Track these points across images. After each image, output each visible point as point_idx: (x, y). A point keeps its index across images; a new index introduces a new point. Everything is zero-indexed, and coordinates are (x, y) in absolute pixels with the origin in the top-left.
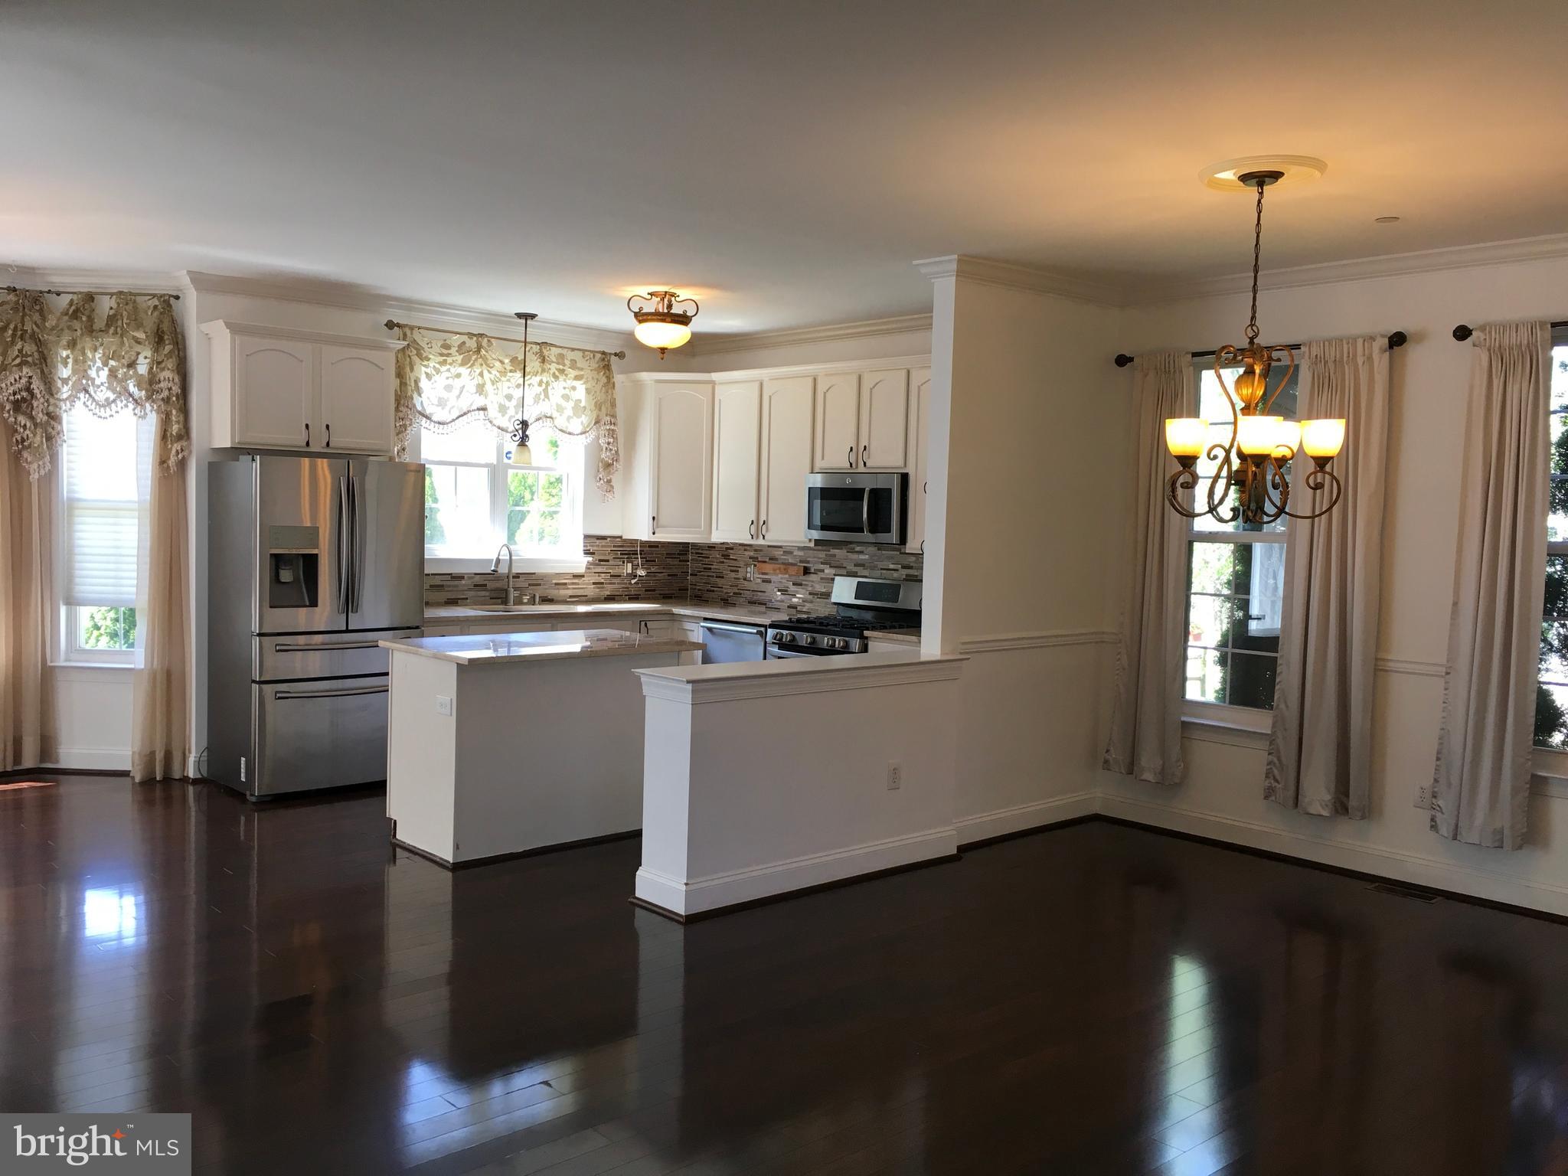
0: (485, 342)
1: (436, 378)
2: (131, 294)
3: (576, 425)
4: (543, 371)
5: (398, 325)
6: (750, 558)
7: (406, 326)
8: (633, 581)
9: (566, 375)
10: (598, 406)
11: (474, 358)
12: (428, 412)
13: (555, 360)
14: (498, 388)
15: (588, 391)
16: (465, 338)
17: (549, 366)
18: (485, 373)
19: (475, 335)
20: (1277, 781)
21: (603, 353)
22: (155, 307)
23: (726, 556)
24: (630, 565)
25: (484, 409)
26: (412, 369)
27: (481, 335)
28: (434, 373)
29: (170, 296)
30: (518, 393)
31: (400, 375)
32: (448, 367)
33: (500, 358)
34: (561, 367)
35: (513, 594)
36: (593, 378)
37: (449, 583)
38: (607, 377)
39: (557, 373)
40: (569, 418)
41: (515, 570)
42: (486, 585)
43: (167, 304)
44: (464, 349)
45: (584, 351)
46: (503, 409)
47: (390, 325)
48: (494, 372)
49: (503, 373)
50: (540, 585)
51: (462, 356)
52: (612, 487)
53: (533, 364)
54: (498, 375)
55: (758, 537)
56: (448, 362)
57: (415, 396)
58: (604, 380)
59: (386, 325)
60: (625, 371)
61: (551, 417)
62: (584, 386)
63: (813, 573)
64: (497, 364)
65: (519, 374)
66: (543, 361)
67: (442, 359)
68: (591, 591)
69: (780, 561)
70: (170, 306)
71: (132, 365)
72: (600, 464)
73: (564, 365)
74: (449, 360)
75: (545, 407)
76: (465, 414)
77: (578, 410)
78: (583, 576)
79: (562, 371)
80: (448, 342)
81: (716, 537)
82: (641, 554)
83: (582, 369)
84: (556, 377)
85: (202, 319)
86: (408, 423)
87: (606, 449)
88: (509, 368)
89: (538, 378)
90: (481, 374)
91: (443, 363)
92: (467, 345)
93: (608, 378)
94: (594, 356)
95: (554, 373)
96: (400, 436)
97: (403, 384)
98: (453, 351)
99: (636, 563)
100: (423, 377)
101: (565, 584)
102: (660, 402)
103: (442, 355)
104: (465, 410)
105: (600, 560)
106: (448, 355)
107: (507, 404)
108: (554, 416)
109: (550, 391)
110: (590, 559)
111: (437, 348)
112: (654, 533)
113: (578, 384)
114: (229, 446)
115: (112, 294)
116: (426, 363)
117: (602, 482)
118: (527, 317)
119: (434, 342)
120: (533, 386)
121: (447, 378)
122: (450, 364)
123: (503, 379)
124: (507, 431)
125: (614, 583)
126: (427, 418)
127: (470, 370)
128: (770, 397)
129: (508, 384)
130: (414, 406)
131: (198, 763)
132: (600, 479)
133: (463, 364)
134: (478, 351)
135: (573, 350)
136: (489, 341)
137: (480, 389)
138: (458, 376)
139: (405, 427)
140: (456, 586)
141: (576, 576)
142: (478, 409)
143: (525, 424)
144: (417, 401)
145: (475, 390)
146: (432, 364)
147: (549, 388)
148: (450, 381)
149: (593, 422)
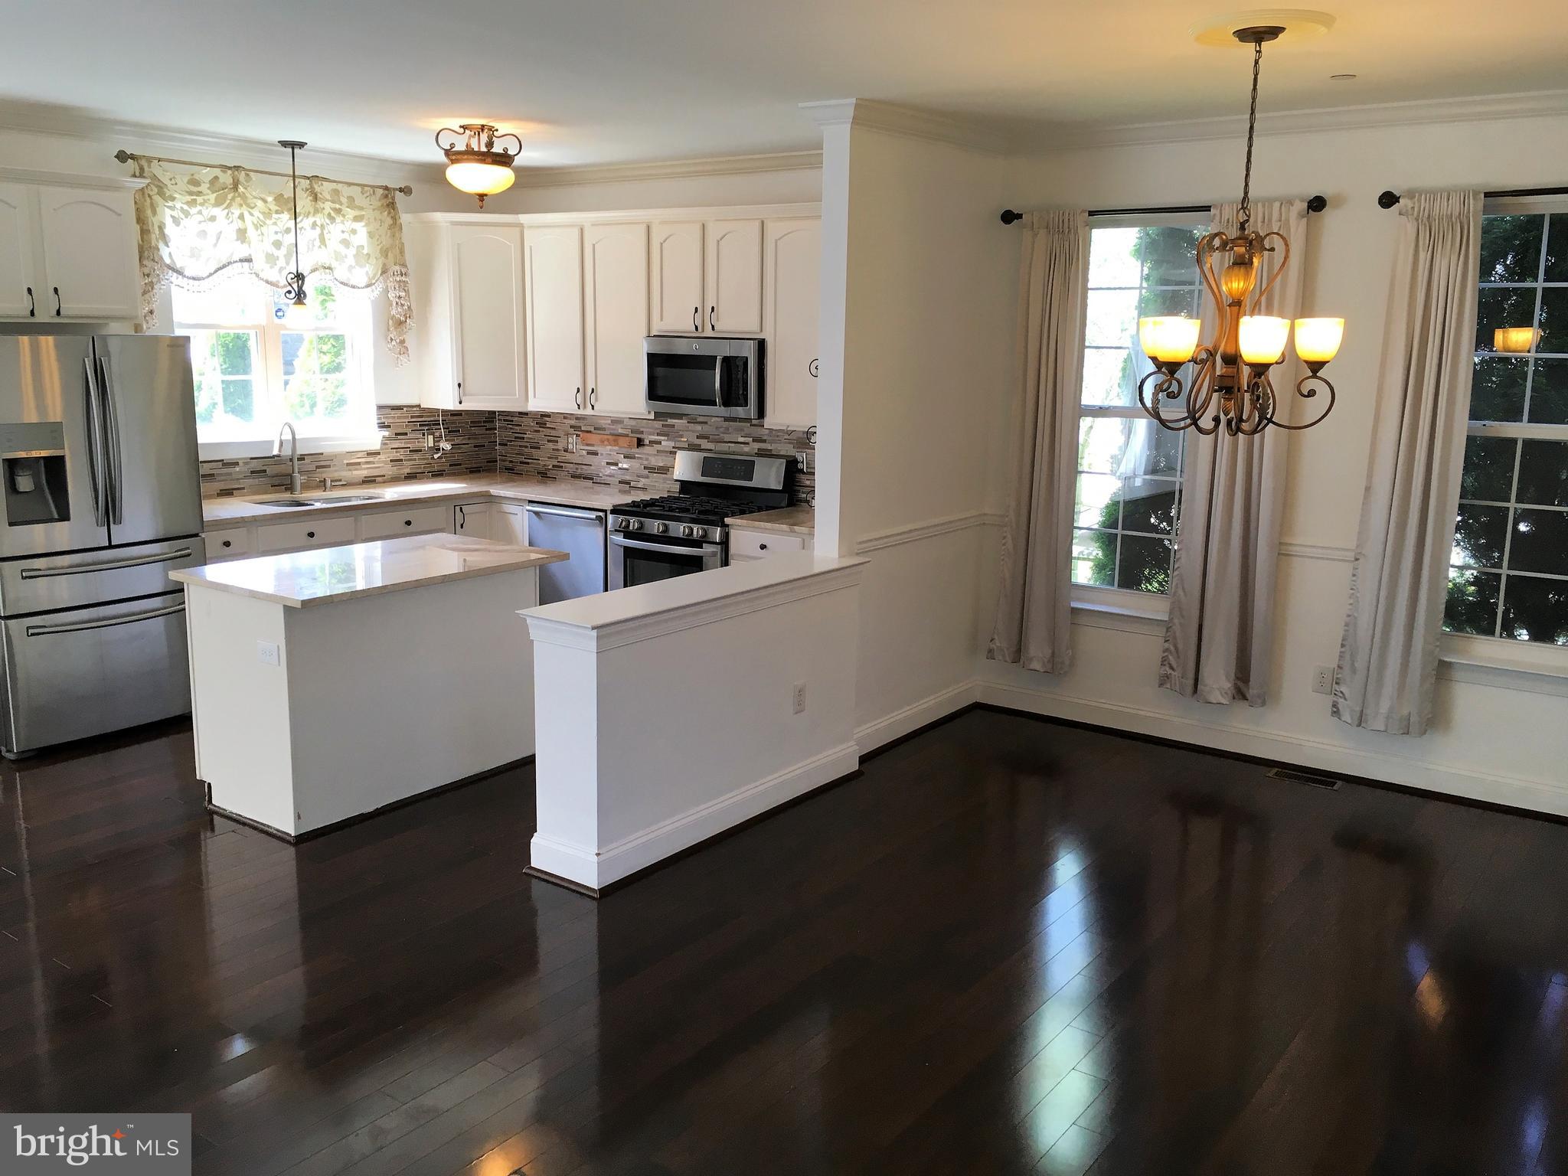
0: (242, 176)
1: (185, 222)
3: (360, 276)
4: (316, 211)
5: (133, 157)
6: (571, 427)
7: (142, 157)
8: (436, 456)
9: (344, 216)
10: (385, 253)
11: (230, 196)
12: (178, 266)
14: (263, 234)
15: (371, 235)
16: (217, 172)
17: (322, 205)
18: (246, 215)
19: (230, 168)
20: (1172, 668)
21: (386, 188)
23: (542, 425)
24: (431, 438)
25: (249, 260)
26: (154, 213)
27: (237, 168)
28: (182, 216)
30: (290, 239)
31: (140, 220)
32: (199, 208)
33: (263, 196)
35: (299, 479)
36: (375, 219)
37: (225, 470)
38: (392, 217)
39: (333, 214)
40: (351, 268)
41: (300, 451)
42: (265, 471)
44: (217, 186)
45: (363, 186)
46: (271, 259)
47: (122, 157)
48: (256, 212)
49: (268, 214)
50: (329, 466)
51: (215, 195)
52: (406, 348)
53: (304, 202)
54: (261, 217)
55: (585, 407)
56: (198, 202)
57: (161, 246)
58: (389, 221)
59: (117, 157)
60: (412, 210)
61: (330, 268)
62: (365, 229)
63: (647, 445)
64: (260, 203)
65: (290, 215)
66: (316, 199)
67: (189, 198)
68: (389, 470)
69: (607, 432)
72: (391, 322)
73: (341, 204)
74: (200, 199)
75: (323, 256)
76: (224, 266)
77: (360, 258)
78: (379, 453)
79: (338, 211)
80: (196, 177)
81: (534, 405)
82: (443, 424)
83: (361, 209)
84: (332, 219)
86: (154, 280)
87: (397, 303)
88: (274, 208)
89: (311, 219)
90: (241, 217)
91: (193, 203)
92: (221, 180)
93: (394, 219)
94: (374, 192)
95: (329, 214)
96: (147, 296)
97: (145, 232)
98: (204, 188)
99: (437, 434)
100: (168, 221)
101: (359, 464)
102: (458, 249)
103: (191, 193)
104: (224, 262)
105: (397, 434)
106: (199, 193)
107: (276, 253)
108: (333, 267)
109: (327, 236)
110: (386, 434)
111: (182, 182)
112: (460, 403)
113: (358, 226)
116: (170, 204)
117: (394, 343)
118: (294, 145)
119: (178, 176)
120: (305, 229)
121: (200, 222)
122: (202, 204)
123: (268, 222)
124: (278, 287)
125: (415, 460)
126: (179, 272)
127: (227, 211)
128: (594, 245)
129: (276, 228)
130: (161, 258)
132: (392, 339)
133: (218, 203)
134: (235, 187)
135: (350, 184)
136: (247, 175)
137: (242, 235)
138: (213, 219)
139: (151, 284)
140: (230, 474)
141: (370, 454)
142: (241, 261)
143: (300, 277)
144: (164, 252)
145: (235, 236)
146: (178, 205)
147: (325, 232)
148: (203, 226)
149: (380, 273)
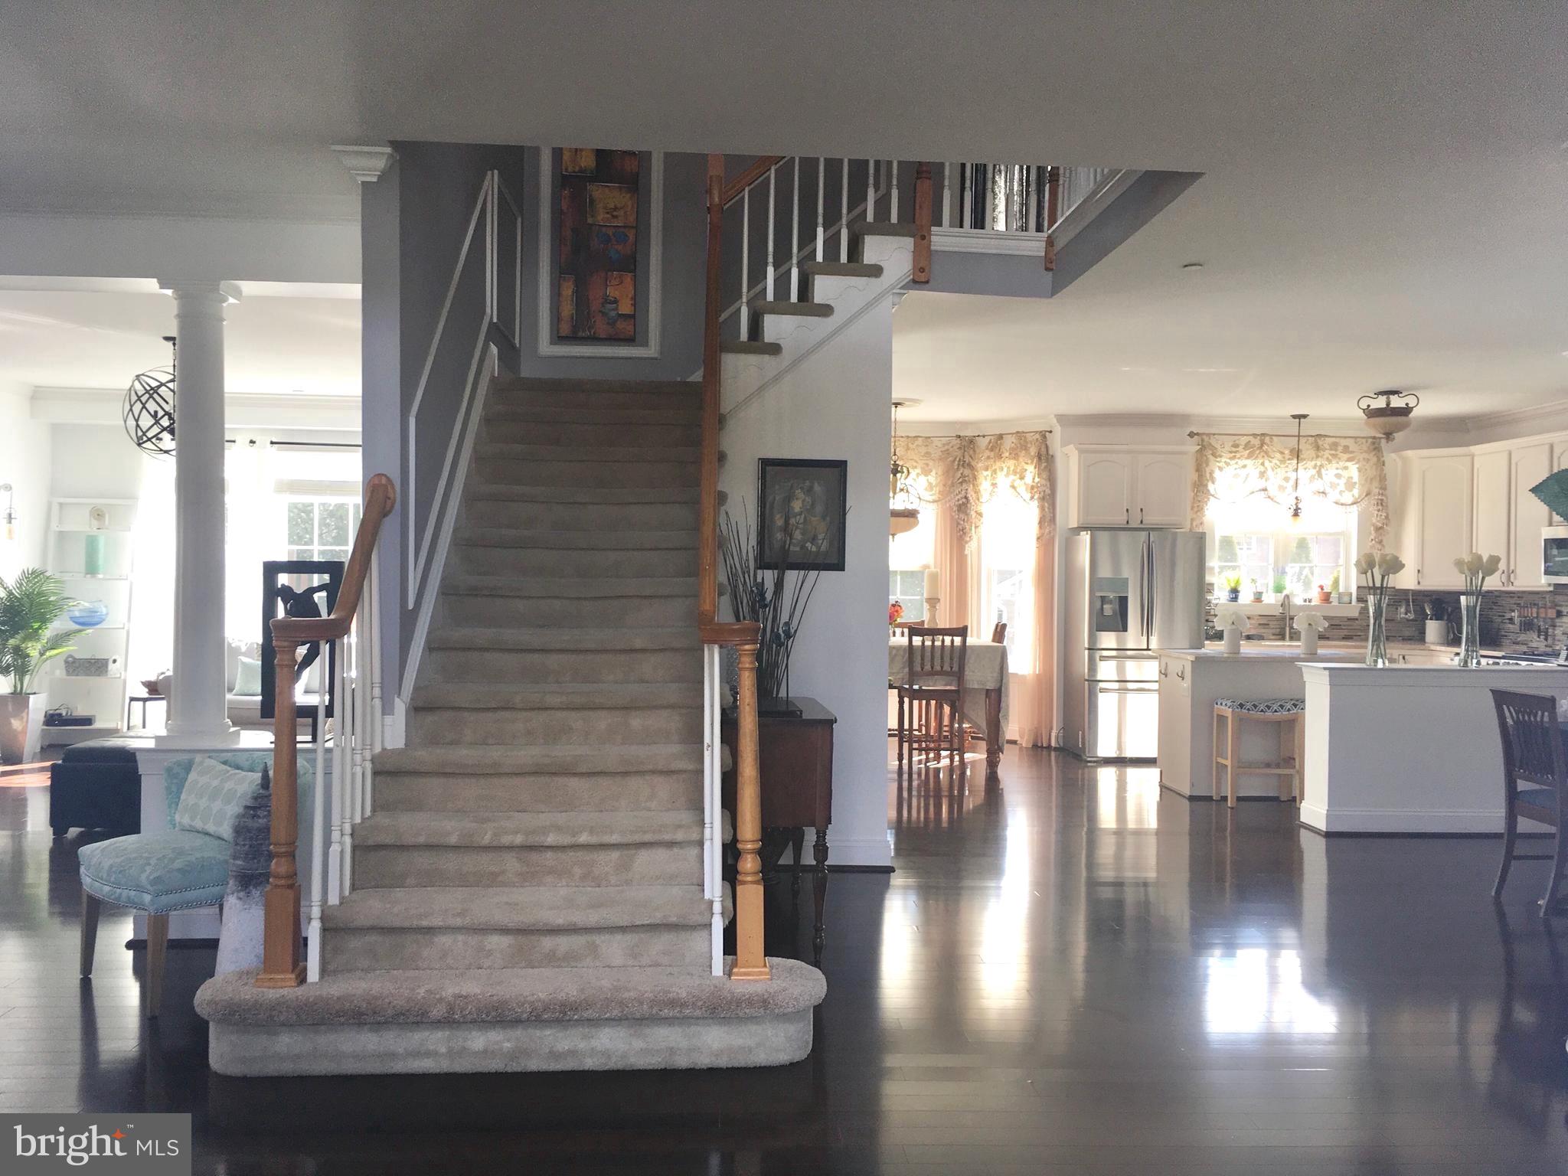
0: (1267, 439)
1: (1227, 469)
2: (1023, 432)
3: (1349, 497)
4: (1317, 457)
5: (1197, 434)
6: (1514, 604)
7: (1204, 434)
9: (1339, 459)
10: (1369, 481)
11: (1257, 452)
12: (1219, 495)
13: (1328, 447)
14: (1277, 473)
15: (1360, 470)
16: (1251, 438)
17: (1323, 453)
18: (1267, 463)
19: (1259, 435)
21: (1374, 438)
22: (1037, 439)
23: (1495, 603)
24: (1402, 611)
25: (1265, 490)
26: (1207, 465)
27: (1263, 435)
28: (1225, 466)
30: (1293, 475)
31: (1198, 470)
32: (1236, 460)
33: (1281, 450)
34: (1333, 452)
35: (1289, 632)
36: (1364, 459)
38: (1377, 457)
40: (1341, 492)
43: (1044, 436)
44: (1250, 446)
45: (1355, 438)
46: (1282, 489)
47: (1191, 435)
48: (1275, 461)
49: (1282, 461)
51: (1248, 452)
52: (1383, 546)
53: (1307, 450)
54: (1278, 463)
55: (1507, 585)
56: (1237, 457)
57: (1210, 484)
58: (1375, 459)
59: (1188, 435)
60: (1396, 451)
61: (1323, 493)
62: (1357, 466)
64: (1278, 455)
65: (1295, 461)
66: (1318, 448)
67: (1231, 455)
69: (1539, 606)
72: (1372, 528)
73: (1336, 450)
74: (1238, 455)
75: (1318, 485)
76: (1251, 494)
77: (1350, 485)
79: (1335, 456)
80: (1238, 442)
82: (1413, 602)
83: (1352, 452)
84: (1329, 461)
85: (1064, 444)
86: (1203, 504)
87: (1377, 515)
88: (1287, 457)
89: (1313, 463)
90: (1263, 464)
91: (1234, 457)
92: (1252, 443)
93: (1379, 458)
94: (1367, 442)
95: (1328, 458)
96: (1199, 514)
97: (1200, 476)
98: (1241, 448)
99: (1407, 609)
100: (1216, 470)
101: (1340, 625)
102: (1423, 475)
103: (1231, 452)
104: (1250, 491)
106: (1235, 452)
107: (1285, 484)
108: (1327, 492)
109: (1323, 473)
110: (1364, 605)
111: (1228, 447)
112: (1422, 583)
113: (1349, 464)
114: (1076, 526)
115: (1013, 434)
116: (1218, 459)
117: (1373, 542)
118: (1300, 417)
119: (1225, 443)
120: (1307, 469)
121: (1236, 469)
122: (1239, 458)
123: (1282, 466)
124: (1282, 506)
126: (1219, 499)
127: (1254, 461)
128: (1518, 463)
129: (1286, 469)
130: (1208, 491)
131: (1057, 738)
132: (1372, 540)
133: (1249, 457)
134: (1261, 447)
135: (1346, 438)
136: (1271, 438)
137: (1262, 474)
138: (1244, 466)
139: (1201, 507)
141: (1350, 619)
142: (1260, 490)
143: (1297, 499)
144: (1211, 487)
145: (1258, 475)
146: (1223, 460)
147: (1323, 470)
148: (1238, 471)
149: (1364, 494)
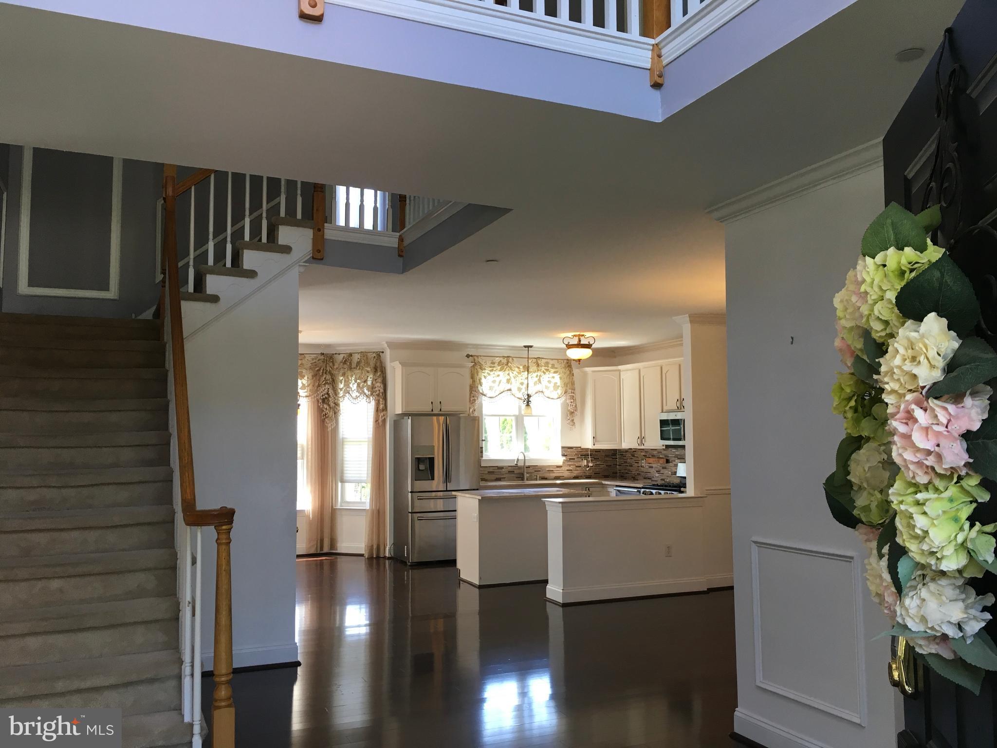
0: (510, 359)
1: (488, 377)
2: (366, 352)
3: (555, 395)
4: (538, 370)
5: (472, 356)
6: (644, 456)
7: (475, 356)
8: (587, 469)
9: (550, 372)
10: (566, 385)
11: (505, 367)
12: (485, 393)
13: (543, 365)
14: (516, 380)
15: (561, 378)
16: (501, 359)
17: (540, 368)
18: (511, 373)
19: (506, 357)
21: (568, 360)
22: (374, 357)
23: (633, 456)
24: (586, 461)
25: (510, 390)
26: (478, 375)
27: (508, 357)
28: (487, 375)
29: (380, 352)
30: (526, 382)
31: (472, 377)
32: (494, 372)
33: (518, 366)
34: (547, 368)
35: (526, 476)
36: (563, 372)
37: (498, 471)
40: (551, 392)
41: (527, 464)
42: (514, 471)
43: (379, 355)
44: (501, 364)
45: (558, 360)
46: (519, 389)
47: (468, 356)
48: (515, 372)
49: (519, 373)
50: (540, 471)
51: (500, 367)
52: (574, 423)
53: (533, 368)
54: (517, 374)
55: (641, 445)
57: (479, 386)
58: (568, 372)
59: (466, 356)
60: (579, 368)
61: (542, 392)
62: (559, 376)
63: (671, 462)
64: (517, 369)
65: (527, 373)
66: (538, 365)
67: (491, 369)
68: (567, 474)
69: (656, 457)
70: (380, 356)
71: (365, 381)
72: (568, 413)
74: (495, 369)
75: (539, 387)
76: (502, 392)
77: (556, 387)
78: (562, 467)
79: (547, 370)
80: (494, 361)
81: (625, 446)
82: (590, 455)
83: (556, 368)
84: (544, 373)
85: (392, 361)
86: (476, 398)
87: (571, 405)
88: (522, 370)
89: (536, 374)
90: (509, 374)
91: (492, 371)
92: (502, 362)
93: (570, 371)
94: (564, 362)
95: (543, 371)
96: (473, 404)
97: (474, 381)
98: (496, 365)
99: (588, 460)
100: (483, 378)
101: (553, 471)
102: (595, 382)
103: (491, 367)
105: (570, 459)
106: (493, 367)
107: (521, 387)
108: (544, 391)
109: (542, 380)
110: (564, 458)
111: (489, 364)
112: (594, 445)
113: (555, 375)
114: (401, 413)
115: (358, 353)
116: (484, 371)
117: (569, 421)
118: (528, 347)
119: (488, 361)
120: (533, 378)
121: (494, 377)
123: (519, 375)
124: (521, 399)
125: (578, 470)
126: (485, 395)
127: (504, 373)
128: (644, 376)
129: (522, 378)
130: (479, 390)
131: (390, 550)
132: (568, 419)
133: (500, 370)
134: (507, 364)
135: (552, 359)
136: (512, 359)
137: (508, 381)
138: (498, 376)
139: (475, 400)
140: (500, 472)
141: (558, 467)
142: (507, 390)
143: (529, 396)
144: (480, 388)
145: (506, 381)
146: (486, 371)
147: (541, 378)
148: (495, 379)
149: (564, 392)
